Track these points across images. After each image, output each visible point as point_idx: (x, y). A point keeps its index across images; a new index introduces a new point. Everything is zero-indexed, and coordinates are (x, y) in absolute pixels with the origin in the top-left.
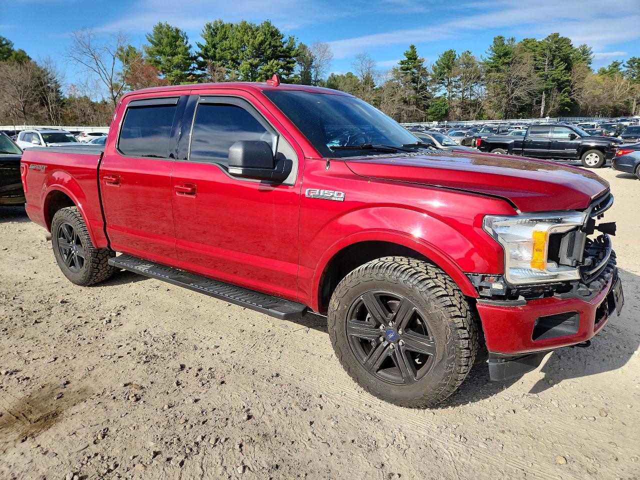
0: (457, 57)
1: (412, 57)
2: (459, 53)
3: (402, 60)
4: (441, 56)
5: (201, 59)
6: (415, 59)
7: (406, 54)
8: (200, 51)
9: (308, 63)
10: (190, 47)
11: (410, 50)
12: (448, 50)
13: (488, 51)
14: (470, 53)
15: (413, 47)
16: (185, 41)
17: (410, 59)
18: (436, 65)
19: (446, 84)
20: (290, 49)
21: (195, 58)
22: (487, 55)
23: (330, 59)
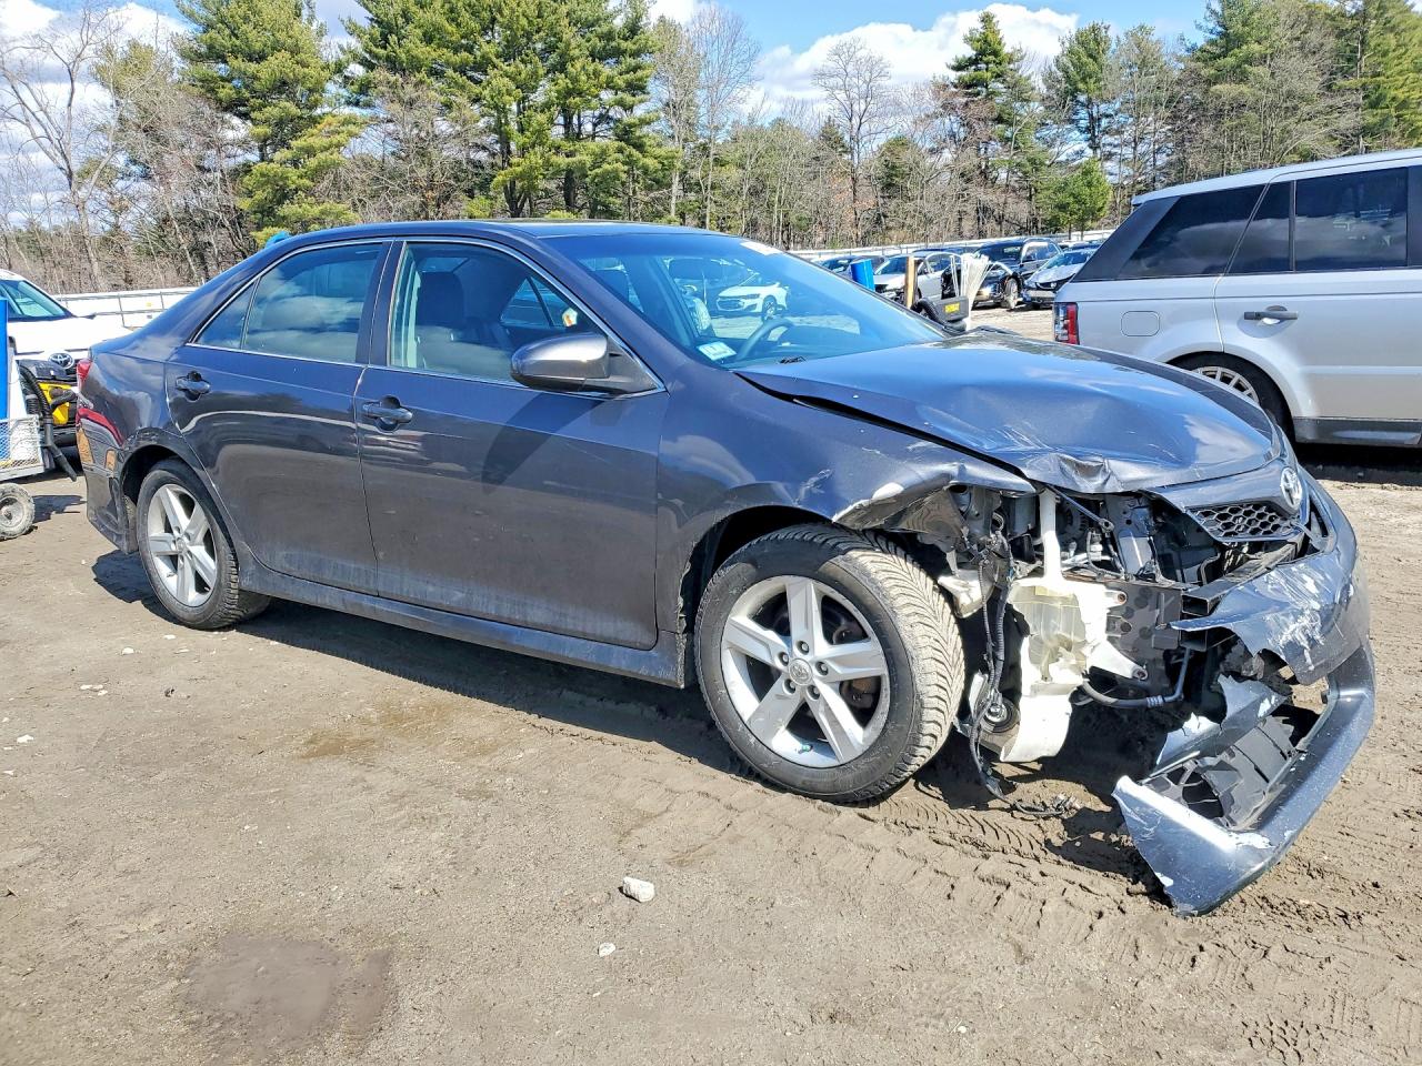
0: (1113, 46)
1: (987, 50)
2: (1116, 32)
3: (960, 56)
4: (1067, 45)
5: (357, 70)
6: (995, 53)
7: (969, 40)
8: (354, 43)
9: (685, 77)
10: (321, 33)
11: (979, 25)
12: (1086, 26)
13: (1204, 24)
14: (1148, 33)
15: (987, 19)
16: (305, 12)
17: (981, 53)
18: (1054, 68)
19: (1084, 123)
20: (633, 29)
21: (339, 68)
22: (1201, 33)
23: (751, 58)
